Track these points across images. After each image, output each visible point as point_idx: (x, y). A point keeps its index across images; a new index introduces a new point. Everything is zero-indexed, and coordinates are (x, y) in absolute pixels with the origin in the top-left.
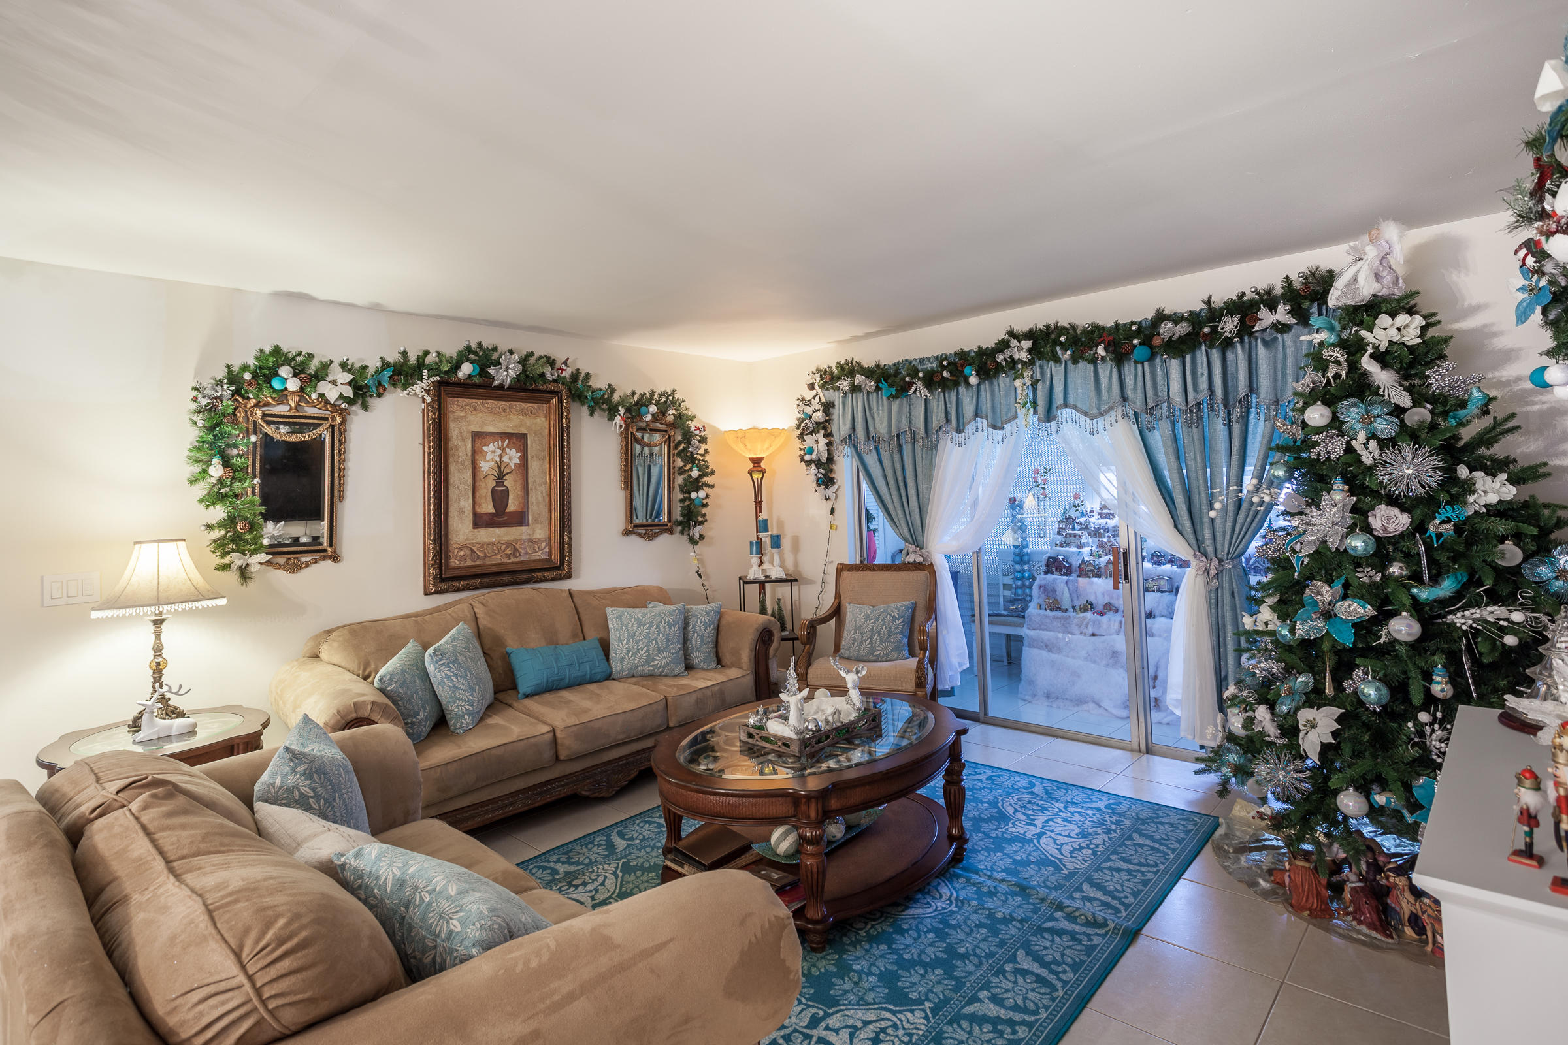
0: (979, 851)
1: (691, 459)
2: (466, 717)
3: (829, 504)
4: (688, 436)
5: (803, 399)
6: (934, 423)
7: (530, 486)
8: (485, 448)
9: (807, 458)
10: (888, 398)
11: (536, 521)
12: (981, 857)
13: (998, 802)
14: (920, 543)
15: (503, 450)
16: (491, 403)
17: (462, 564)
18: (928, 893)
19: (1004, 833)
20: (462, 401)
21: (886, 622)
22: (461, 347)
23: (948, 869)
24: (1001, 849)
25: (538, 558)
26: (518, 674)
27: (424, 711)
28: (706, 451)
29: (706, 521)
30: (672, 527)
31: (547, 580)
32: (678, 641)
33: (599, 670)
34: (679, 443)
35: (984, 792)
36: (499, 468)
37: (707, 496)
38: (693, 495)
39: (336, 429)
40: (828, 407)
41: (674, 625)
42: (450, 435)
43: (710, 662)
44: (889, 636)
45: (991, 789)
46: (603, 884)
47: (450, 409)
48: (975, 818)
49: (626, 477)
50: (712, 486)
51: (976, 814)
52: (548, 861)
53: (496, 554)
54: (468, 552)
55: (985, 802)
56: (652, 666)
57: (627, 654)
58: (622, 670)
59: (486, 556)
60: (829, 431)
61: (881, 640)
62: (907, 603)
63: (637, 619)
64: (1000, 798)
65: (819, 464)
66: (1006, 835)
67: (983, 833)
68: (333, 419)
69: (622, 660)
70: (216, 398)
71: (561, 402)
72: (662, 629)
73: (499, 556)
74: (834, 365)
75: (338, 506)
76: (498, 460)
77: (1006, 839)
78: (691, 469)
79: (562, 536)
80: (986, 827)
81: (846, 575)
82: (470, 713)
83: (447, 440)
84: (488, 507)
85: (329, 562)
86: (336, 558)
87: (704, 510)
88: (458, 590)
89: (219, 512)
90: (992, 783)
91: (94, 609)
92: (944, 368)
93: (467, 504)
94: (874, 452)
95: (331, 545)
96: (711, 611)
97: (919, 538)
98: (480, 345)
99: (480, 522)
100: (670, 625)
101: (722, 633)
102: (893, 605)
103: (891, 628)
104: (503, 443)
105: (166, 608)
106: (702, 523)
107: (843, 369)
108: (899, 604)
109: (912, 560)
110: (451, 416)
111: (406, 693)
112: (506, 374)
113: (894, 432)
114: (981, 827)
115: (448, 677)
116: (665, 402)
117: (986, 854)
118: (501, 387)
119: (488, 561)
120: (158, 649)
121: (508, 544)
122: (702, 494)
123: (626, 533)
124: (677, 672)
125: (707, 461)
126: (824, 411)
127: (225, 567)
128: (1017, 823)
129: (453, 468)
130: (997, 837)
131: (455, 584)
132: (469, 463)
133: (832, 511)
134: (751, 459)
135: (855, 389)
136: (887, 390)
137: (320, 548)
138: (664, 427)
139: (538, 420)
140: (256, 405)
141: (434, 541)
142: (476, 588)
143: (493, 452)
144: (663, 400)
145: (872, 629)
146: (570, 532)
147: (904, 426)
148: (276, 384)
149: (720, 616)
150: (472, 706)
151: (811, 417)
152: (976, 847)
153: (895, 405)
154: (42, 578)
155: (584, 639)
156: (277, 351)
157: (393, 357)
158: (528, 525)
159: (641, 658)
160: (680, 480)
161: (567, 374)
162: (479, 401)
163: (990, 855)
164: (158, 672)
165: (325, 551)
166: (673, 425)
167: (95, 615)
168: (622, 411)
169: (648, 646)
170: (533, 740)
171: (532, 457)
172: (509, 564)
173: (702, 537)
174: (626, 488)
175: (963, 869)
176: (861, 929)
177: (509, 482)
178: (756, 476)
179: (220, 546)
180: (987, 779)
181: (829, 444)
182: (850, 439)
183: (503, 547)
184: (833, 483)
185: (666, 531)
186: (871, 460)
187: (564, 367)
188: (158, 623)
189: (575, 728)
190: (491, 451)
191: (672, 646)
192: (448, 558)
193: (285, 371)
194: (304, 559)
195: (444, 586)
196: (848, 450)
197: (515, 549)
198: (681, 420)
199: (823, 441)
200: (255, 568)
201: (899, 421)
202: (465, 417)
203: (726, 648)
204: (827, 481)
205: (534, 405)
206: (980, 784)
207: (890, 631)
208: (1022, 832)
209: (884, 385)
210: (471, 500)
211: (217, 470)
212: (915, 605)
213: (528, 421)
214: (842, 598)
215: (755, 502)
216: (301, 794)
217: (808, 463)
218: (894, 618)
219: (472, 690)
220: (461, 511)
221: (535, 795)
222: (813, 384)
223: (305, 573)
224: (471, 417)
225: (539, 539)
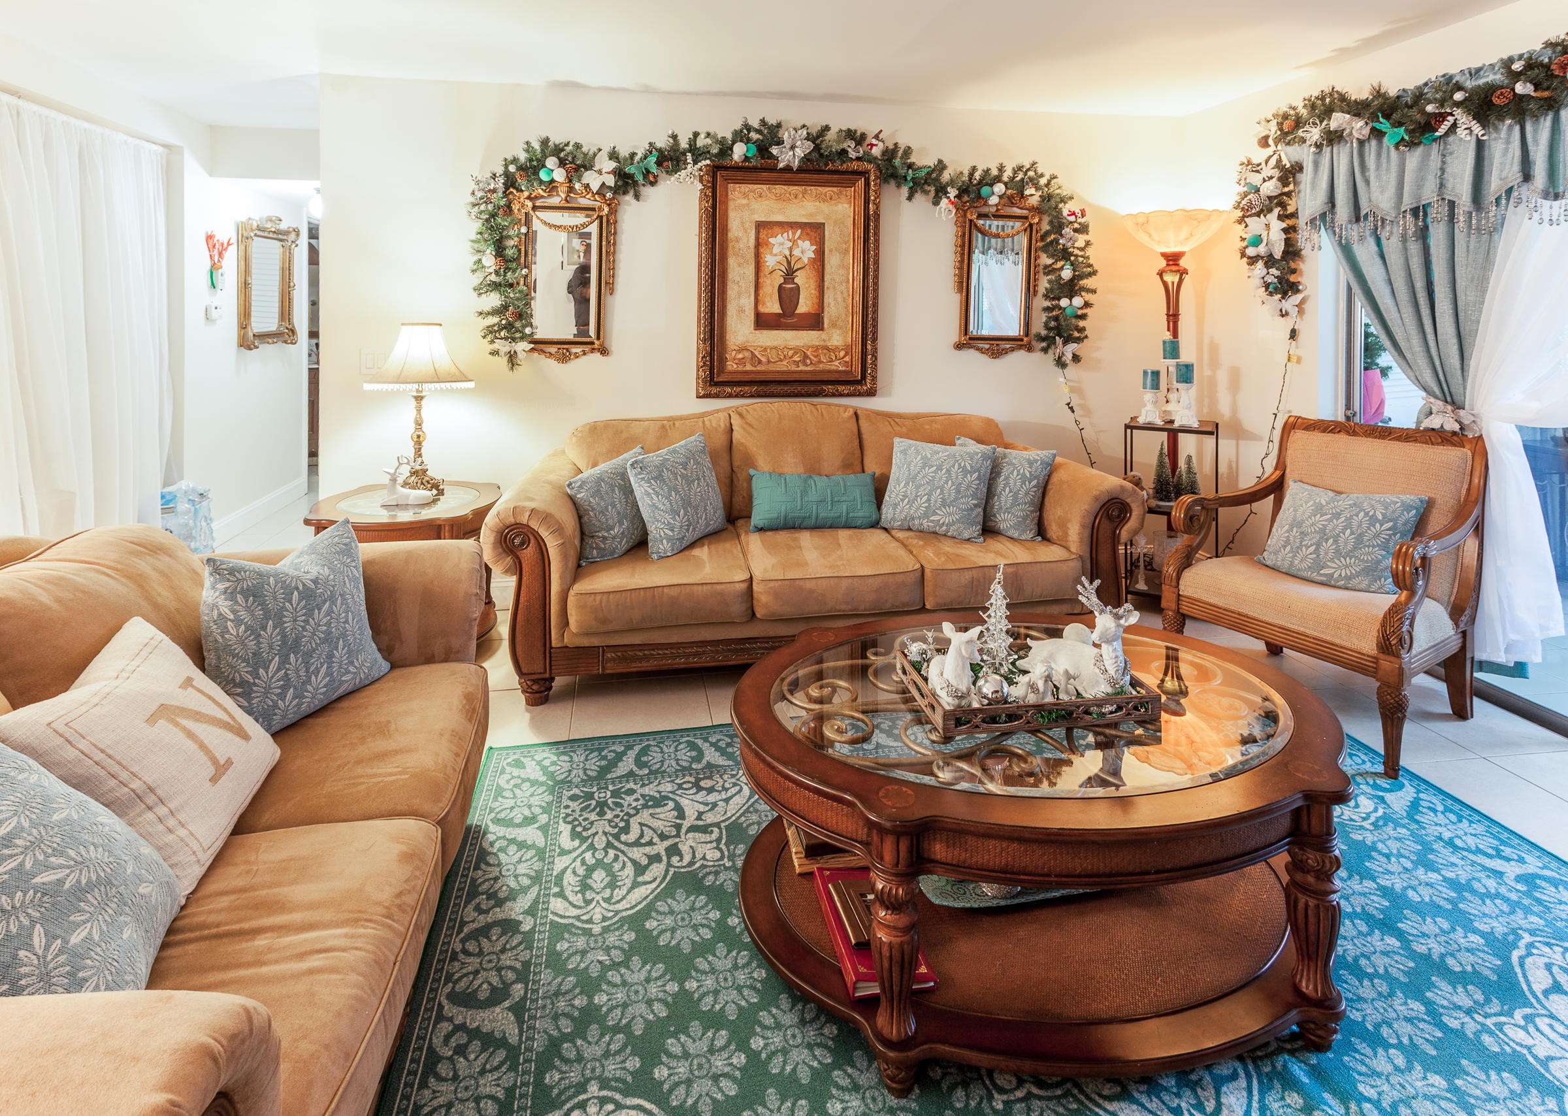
0: (1387, 1046)
1: (1065, 255)
2: (665, 542)
3: (1286, 325)
4: (1058, 226)
5: (1249, 163)
6: (1494, 184)
7: (826, 284)
8: (771, 240)
9: (1251, 252)
10: (1397, 146)
11: (834, 325)
12: (1381, 1063)
13: (1514, 946)
14: (1457, 398)
15: (794, 242)
16: (779, 189)
17: (740, 368)
18: (1194, 1086)
19: (1485, 1029)
20: (745, 188)
21: (1355, 523)
22: (738, 126)
23: (1279, 1051)
24: (1451, 1070)
25: (834, 368)
26: (755, 502)
27: (620, 526)
28: (1088, 243)
29: (1086, 337)
30: (1029, 343)
31: (841, 395)
32: (974, 496)
33: (860, 514)
34: (1047, 233)
35: (1489, 907)
36: (789, 263)
37: (1087, 305)
38: (1064, 302)
39: (605, 219)
40: (1290, 174)
41: (971, 473)
42: (730, 226)
43: (1024, 531)
44: (1355, 548)
45: (1514, 906)
46: (727, 800)
47: (730, 196)
48: (1427, 957)
49: (960, 276)
50: (1094, 291)
51: (1437, 950)
52: (706, 740)
53: (781, 360)
54: (747, 354)
55: (1475, 931)
56: (932, 521)
57: (903, 500)
58: (893, 519)
59: (769, 362)
60: (1290, 210)
61: (1337, 552)
62: (1410, 498)
63: (924, 458)
64: (1527, 938)
65: (1270, 261)
66: (1487, 1039)
67: (1428, 1003)
68: (600, 209)
69: (896, 505)
70: (490, 191)
71: (867, 184)
72: (954, 475)
73: (785, 363)
74: (1300, 105)
75: (608, 300)
76: (787, 253)
77: (1482, 1049)
78: (1062, 268)
79: (864, 345)
80: (1442, 992)
81: (1298, 436)
82: (669, 539)
83: (725, 230)
84: (772, 306)
85: (597, 355)
86: (604, 351)
87: (1081, 324)
88: (730, 396)
89: (494, 300)
90: (1528, 894)
92: (1516, 76)
93: (748, 303)
94: (1371, 241)
95: (598, 338)
96: (1036, 461)
97: (1456, 389)
98: (763, 122)
99: (762, 322)
100: (965, 472)
101: (1050, 494)
102: (1377, 497)
103: (1361, 535)
104: (794, 234)
105: (425, 386)
106: (1078, 340)
107: (1313, 107)
108: (1390, 498)
109: (1437, 426)
110: (731, 205)
111: (599, 504)
112: (790, 154)
113: (1408, 203)
114: (1431, 986)
115: (648, 494)
116: (1022, 180)
117: (1400, 1061)
118: (788, 169)
119: (771, 367)
120: (419, 424)
121: (797, 350)
122: (1077, 301)
123: (959, 346)
124: (966, 535)
125: (1088, 258)
126: (1280, 179)
127: (495, 353)
128: (1542, 1023)
129: (732, 262)
130: (1460, 1034)
131: (729, 390)
132: (751, 255)
133: (1293, 334)
134: (1164, 255)
135: (1334, 138)
136: (1394, 134)
137: (588, 340)
138: (1025, 212)
139: (840, 206)
140: (529, 198)
141: (704, 340)
142: (752, 396)
143: (782, 244)
144: (1020, 176)
145: (1323, 531)
146: (875, 340)
147: (1429, 194)
148: (543, 175)
149: (1051, 469)
150: (672, 531)
151: (1258, 190)
152: (1385, 1031)
153: (1413, 158)
155: (863, 472)
156: (545, 142)
157: (662, 142)
158: (822, 329)
159: (918, 509)
160: (1044, 283)
161: (876, 151)
162: (765, 187)
163: (1410, 1069)
164: (418, 443)
165: (593, 343)
166: (1038, 210)
167: (368, 387)
168: (953, 192)
169: (930, 494)
170: (719, 587)
171: (831, 251)
172: (796, 372)
173: (1076, 358)
174: (960, 290)
175: (1316, 1073)
176: (1002, 1091)
177: (800, 279)
178: (1171, 278)
179: (491, 332)
180: (1519, 878)
181: (1290, 231)
182: (1326, 217)
183: (791, 353)
184: (1298, 291)
185: (1020, 347)
186: (1365, 253)
187: (874, 141)
188: (419, 399)
189: (776, 584)
190: (779, 244)
191: (963, 500)
192: (723, 361)
193: (551, 162)
195: (714, 390)
196: (1325, 239)
197: (806, 357)
198: (1050, 204)
199: (1277, 226)
200: (521, 355)
201: (1419, 185)
202: (748, 205)
203: (1053, 514)
204: (1285, 287)
205: (835, 189)
206: (1492, 884)
207: (1359, 539)
208: (1542, 1053)
209: (1384, 125)
210: (752, 298)
211: (489, 261)
212: (1430, 504)
213: (826, 208)
214: (1288, 471)
215: (1168, 315)
216: (220, 614)
217: (1253, 261)
218: (1373, 520)
219: (675, 513)
220: (741, 310)
221: (729, 650)
222: (1266, 138)
223: (575, 364)
224: (755, 205)
225: (837, 347)
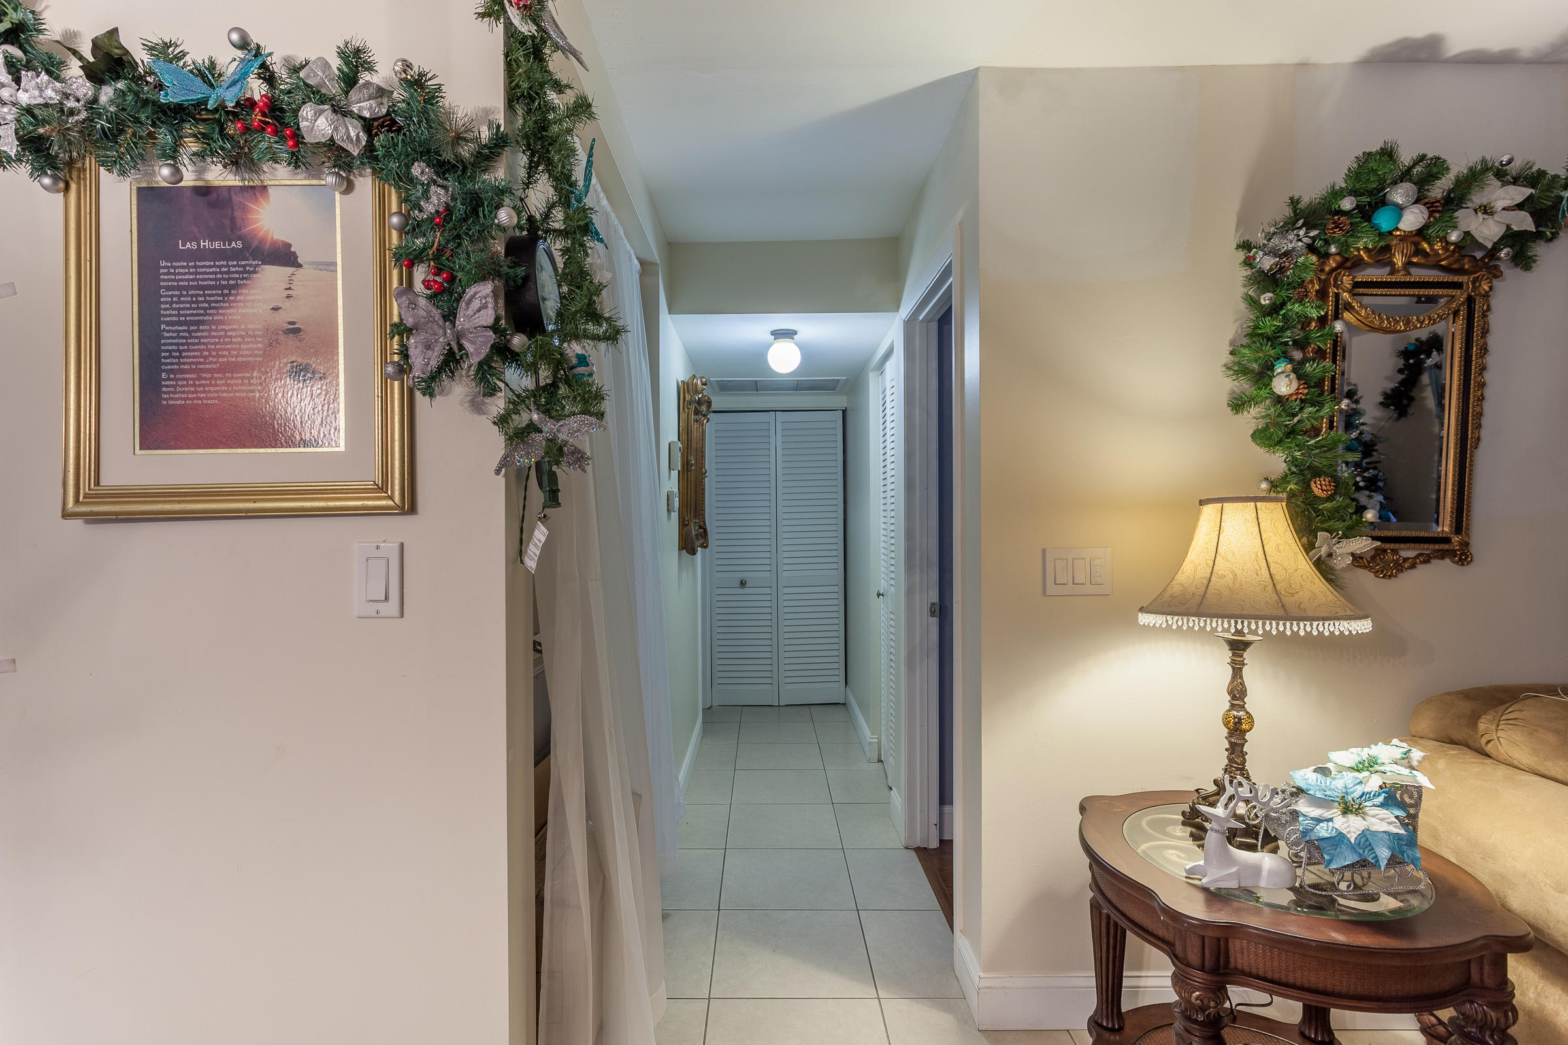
39: (1477, 305)
68: (1474, 285)
70: (1286, 254)
85: (1450, 563)
86: (1463, 556)
91: (1142, 610)
95: (1457, 529)
105: (1251, 623)
120: (1237, 693)
148: (1383, 220)
154: (1044, 551)
156: (1385, 154)
164: (1237, 734)
165: (1447, 540)
167: (1145, 619)
188: (1238, 647)
193: (1399, 193)
194: (1405, 554)
200: (1342, 562)
211: (1288, 383)
223: (1408, 578)
